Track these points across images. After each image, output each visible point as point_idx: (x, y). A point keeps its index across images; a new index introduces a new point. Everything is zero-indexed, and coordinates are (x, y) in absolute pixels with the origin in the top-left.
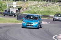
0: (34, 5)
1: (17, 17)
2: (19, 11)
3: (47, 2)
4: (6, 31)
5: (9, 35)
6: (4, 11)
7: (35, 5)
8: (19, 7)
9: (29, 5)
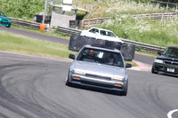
0: (123, 13)
1: (72, 40)
2: (78, 25)
3: (162, 9)
4: (35, 79)
5: (41, 90)
6: (35, 18)
7: (126, 13)
8: (78, 12)
9: (108, 11)
